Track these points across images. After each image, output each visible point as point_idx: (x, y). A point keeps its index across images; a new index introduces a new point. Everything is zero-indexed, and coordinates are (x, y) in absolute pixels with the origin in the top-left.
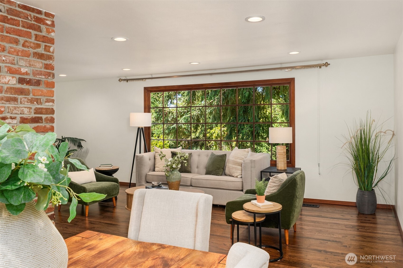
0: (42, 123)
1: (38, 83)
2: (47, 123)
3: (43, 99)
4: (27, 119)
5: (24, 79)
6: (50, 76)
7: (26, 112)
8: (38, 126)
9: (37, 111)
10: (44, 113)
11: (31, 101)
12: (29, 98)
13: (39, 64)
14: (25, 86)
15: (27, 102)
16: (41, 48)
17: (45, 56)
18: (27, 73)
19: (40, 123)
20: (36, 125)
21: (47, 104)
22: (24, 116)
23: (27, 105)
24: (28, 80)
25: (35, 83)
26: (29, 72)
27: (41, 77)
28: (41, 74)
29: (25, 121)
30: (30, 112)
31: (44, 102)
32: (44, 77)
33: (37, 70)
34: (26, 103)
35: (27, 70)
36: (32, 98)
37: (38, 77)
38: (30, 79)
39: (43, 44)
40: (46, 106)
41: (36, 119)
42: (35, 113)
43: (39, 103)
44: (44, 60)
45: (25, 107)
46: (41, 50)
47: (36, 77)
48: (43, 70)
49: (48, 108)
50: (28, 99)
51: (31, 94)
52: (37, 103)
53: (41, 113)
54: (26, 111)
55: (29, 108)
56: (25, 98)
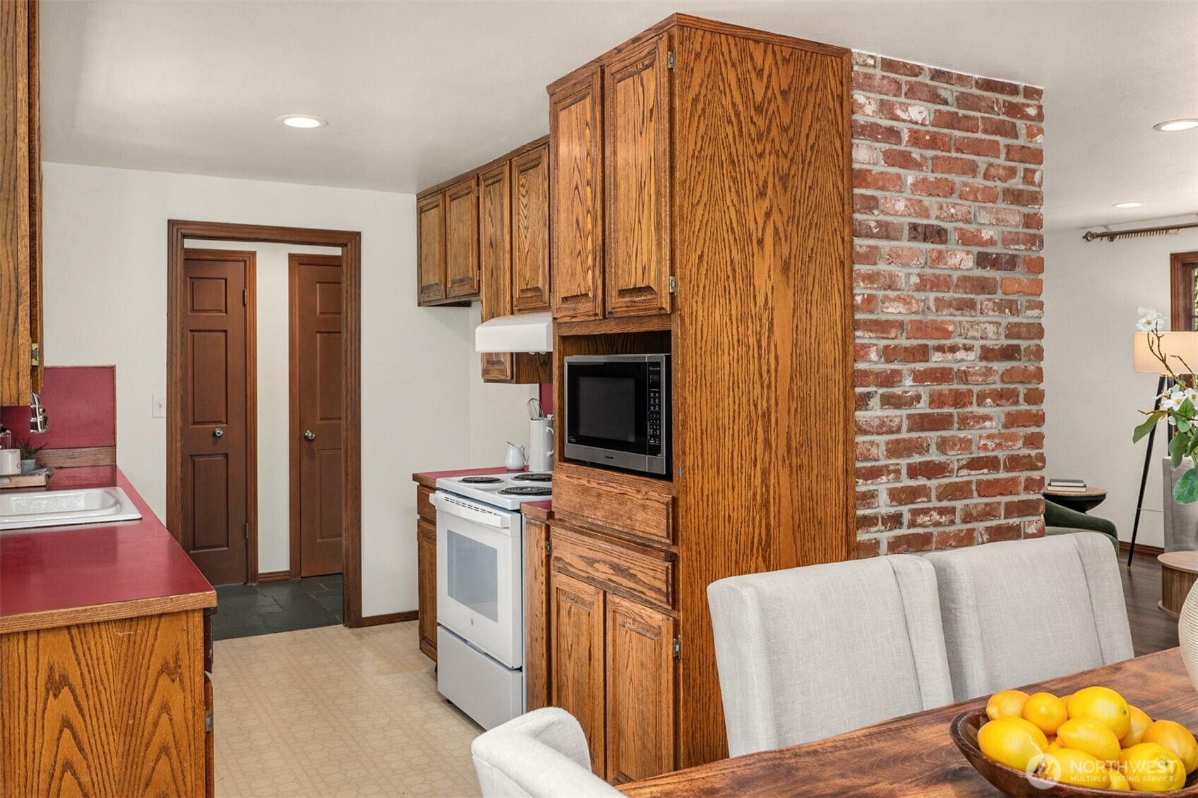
0: (1020, 360)
1: (1011, 263)
2: (1030, 360)
3: (1022, 300)
4: (992, 350)
5: (988, 254)
6: (1034, 244)
7: (991, 334)
8: (1013, 367)
9: (1013, 331)
10: (1023, 335)
11: (1000, 307)
12: (997, 301)
13: (1013, 216)
14: (988, 273)
15: (993, 310)
16: (1017, 177)
17: (1025, 195)
18: (992, 242)
19: (1015, 359)
20: (1008, 365)
21: (1029, 313)
22: (988, 343)
23: (993, 316)
24: (994, 256)
25: (1008, 262)
26: (995, 238)
27: (1017, 247)
28: (1017, 242)
29: (990, 355)
30: (998, 332)
31: (1024, 309)
32: (1023, 247)
33: (1010, 233)
34: (991, 313)
35: (992, 233)
36: (1001, 300)
37: (1012, 247)
38: (998, 254)
39: (1021, 167)
40: (1028, 318)
41: (1008, 350)
42: (1007, 337)
43: (1014, 312)
44: (1024, 205)
45: (990, 323)
46: (1017, 183)
47: (1009, 249)
48: (1021, 230)
49: (1031, 324)
50: (994, 302)
51: (1000, 291)
52: (1010, 311)
53: (1018, 337)
54: (991, 329)
55: (996, 323)
56: (989, 300)
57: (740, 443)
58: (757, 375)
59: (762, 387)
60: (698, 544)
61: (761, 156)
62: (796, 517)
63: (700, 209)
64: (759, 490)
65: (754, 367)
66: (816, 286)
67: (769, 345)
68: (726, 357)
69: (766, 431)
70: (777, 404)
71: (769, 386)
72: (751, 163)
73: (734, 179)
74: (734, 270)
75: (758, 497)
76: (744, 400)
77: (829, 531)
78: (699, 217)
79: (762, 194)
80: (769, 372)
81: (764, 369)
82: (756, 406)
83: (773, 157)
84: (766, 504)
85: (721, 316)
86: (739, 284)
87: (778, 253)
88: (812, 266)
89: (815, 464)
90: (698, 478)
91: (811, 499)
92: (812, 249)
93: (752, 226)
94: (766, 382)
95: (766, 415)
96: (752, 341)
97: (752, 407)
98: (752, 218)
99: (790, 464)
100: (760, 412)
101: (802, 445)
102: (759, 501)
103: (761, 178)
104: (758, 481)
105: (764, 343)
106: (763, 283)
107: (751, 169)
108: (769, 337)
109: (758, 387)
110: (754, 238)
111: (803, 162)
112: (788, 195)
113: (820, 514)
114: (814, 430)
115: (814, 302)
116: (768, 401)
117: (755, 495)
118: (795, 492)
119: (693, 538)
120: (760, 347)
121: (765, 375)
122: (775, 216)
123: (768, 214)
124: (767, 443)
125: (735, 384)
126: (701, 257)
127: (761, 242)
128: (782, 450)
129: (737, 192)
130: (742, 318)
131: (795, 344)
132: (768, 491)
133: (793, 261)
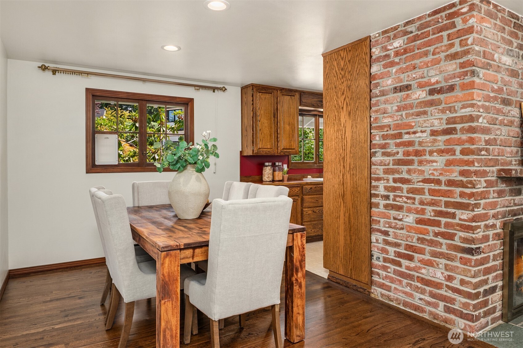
0: (457, 134)
1: (451, 88)
2: (463, 134)
3: (458, 105)
4: (437, 131)
5: (435, 88)
6: (467, 75)
7: (436, 124)
8: (451, 138)
9: (449, 121)
10: (458, 122)
11: (443, 111)
12: (440, 108)
13: (452, 67)
14: (436, 97)
15: (438, 113)
16: (456, 46)
17: (460, 53)
18: (437, 82)
19: (453, 134)
20: (448, 137)
21: (463, 110)
22: (435, 128)
23: (438, 116)
24: (439, 88)
25: (448, 89)
26: (440, 80)
27: (454, 80)
28: (454, 77)
29: (435, 133)
30: (440, 123)
31: (459, 109)
32: (459, 79)
33: (449, 75)
34: (436, 114)
35: (437, 78)
36: (443, 107)
37: (450, 81)
38: (441, 88)
39: (458, 40)
40: (463, 113)
41: (448, 130)
42: (447, 124)
43: (453, 112)
44: (459, 58)
45: (435, 119)
46: (457, 48)
47: (449, 82)
48: (458, 70)
49: (464, 116)
50: (439, 109)
51: (443, 104)
52: (450, 112)
53: (455, 123)
54: (436, 122)
55: (439, 119)
56: (436, 109)
57: (337, 165)
58: (341, 147)
59: (343, 150)
60: (327, 192)
61: (343, 83)
62: (352, 189)
63: (328, 103)
64: (341, 180)
65: (340, 145)
66: (359, 118)
67: (344, 138)
68: (333, 142)
69: (344, 163)
70: (347, 155)
71: (344, 150)
72: (340, 86)
73: (336, 92)
74: (336, 118)
75: (341, 182)
76: (338, 154)
77: (362, 196)
78: (327, 105)
79: (343, 94)
80: (344, 146)
81: (343, 145)
82: (341, 155)
83: (346, 82)
84: (343, 184)
85: (333, 131)
86: (337, 121)
87: (347, 110)
88: (357, 112)
89: (358, 174)
90: (327, 174)
91: (356, 185)
92: (357, 106)
93: (340, 104)
94: (344, 148)
95: (344, 158)
96: (340, 137)
97: (340, 156)
98: (340, 102)
99: (350, 173)
100: (342, 157)
101: (354, 168)
102: (341, 183)
103: (343, 89)
104: (341, 177)
105: (343, 137)
106: (343, 120)
107: (340, 88)
108: (345, 135)
109: (341, 150)
110: (341, 107)
111: (355, 80)
112: (350, 91)
113: (359, 190)
114: (357, 163)
115: (358, 123)
116: (344, 154)
117: (340, 181)
118: (352, 182)
119: (326, 190)
120: (342, 139)
121: (343, 146)
122: (347, 99)
123: (345, 99)
124: (344, 166)
125: (336, 149)
126: (328, 116)
127: (342, 108)
128: (348, 169)
129: (337, 95)
130: (338, 131)
131: (352, 136)
132: (344, 180)
133: (351, 111)
